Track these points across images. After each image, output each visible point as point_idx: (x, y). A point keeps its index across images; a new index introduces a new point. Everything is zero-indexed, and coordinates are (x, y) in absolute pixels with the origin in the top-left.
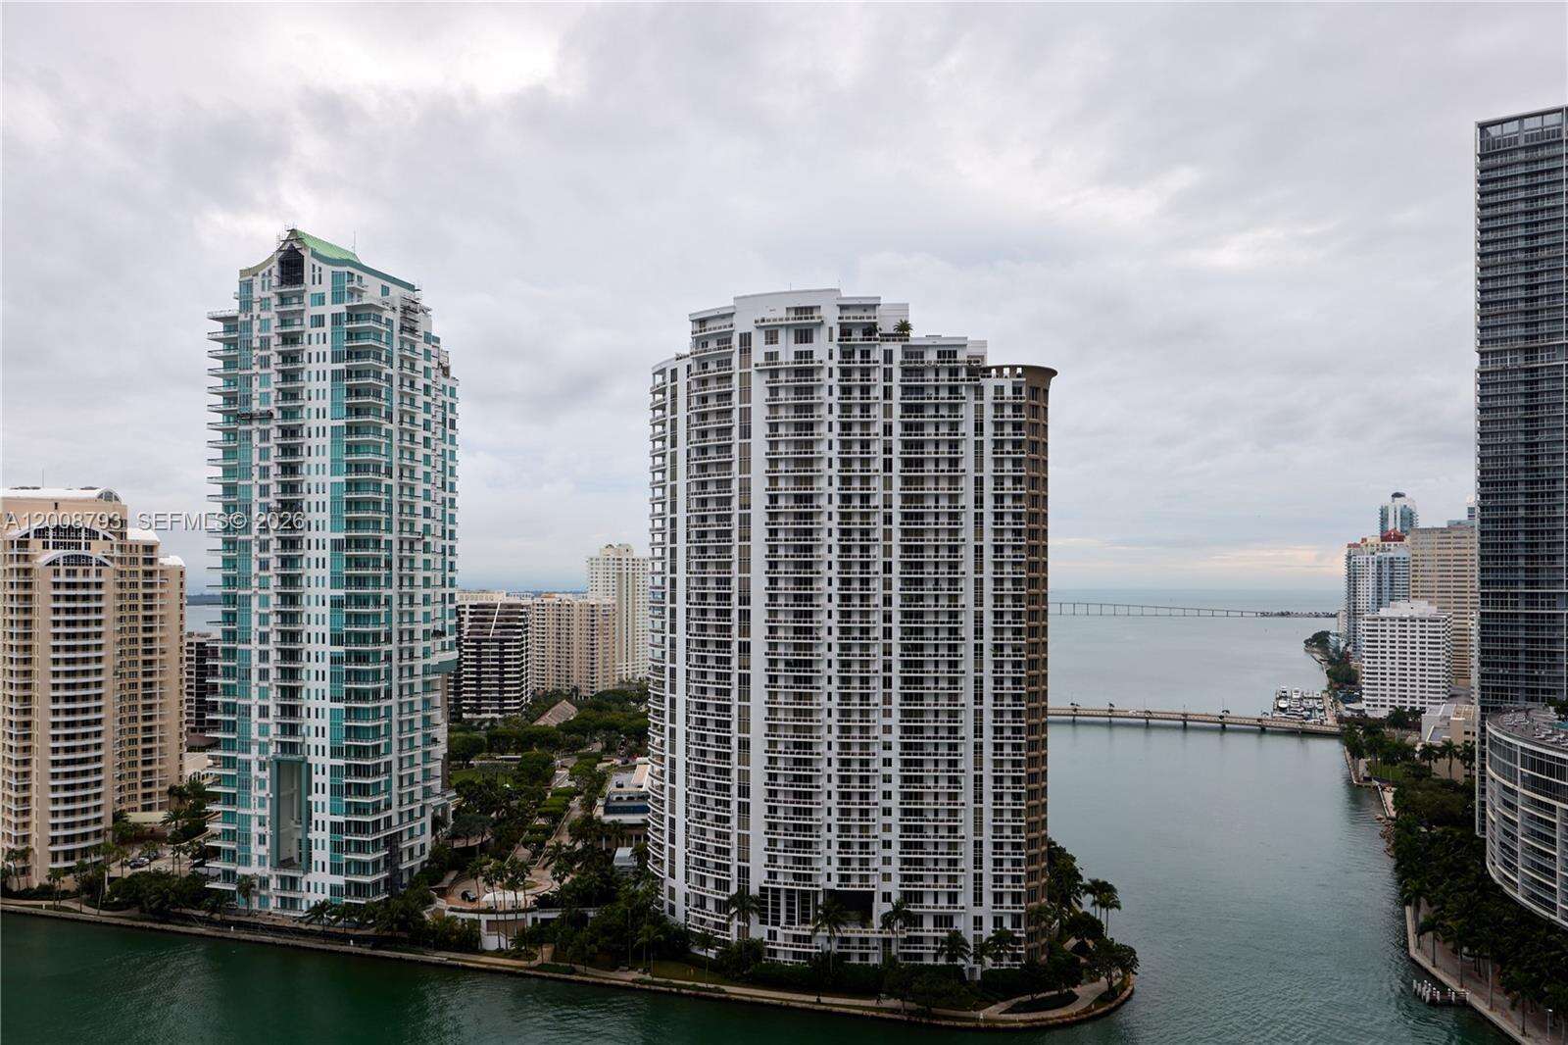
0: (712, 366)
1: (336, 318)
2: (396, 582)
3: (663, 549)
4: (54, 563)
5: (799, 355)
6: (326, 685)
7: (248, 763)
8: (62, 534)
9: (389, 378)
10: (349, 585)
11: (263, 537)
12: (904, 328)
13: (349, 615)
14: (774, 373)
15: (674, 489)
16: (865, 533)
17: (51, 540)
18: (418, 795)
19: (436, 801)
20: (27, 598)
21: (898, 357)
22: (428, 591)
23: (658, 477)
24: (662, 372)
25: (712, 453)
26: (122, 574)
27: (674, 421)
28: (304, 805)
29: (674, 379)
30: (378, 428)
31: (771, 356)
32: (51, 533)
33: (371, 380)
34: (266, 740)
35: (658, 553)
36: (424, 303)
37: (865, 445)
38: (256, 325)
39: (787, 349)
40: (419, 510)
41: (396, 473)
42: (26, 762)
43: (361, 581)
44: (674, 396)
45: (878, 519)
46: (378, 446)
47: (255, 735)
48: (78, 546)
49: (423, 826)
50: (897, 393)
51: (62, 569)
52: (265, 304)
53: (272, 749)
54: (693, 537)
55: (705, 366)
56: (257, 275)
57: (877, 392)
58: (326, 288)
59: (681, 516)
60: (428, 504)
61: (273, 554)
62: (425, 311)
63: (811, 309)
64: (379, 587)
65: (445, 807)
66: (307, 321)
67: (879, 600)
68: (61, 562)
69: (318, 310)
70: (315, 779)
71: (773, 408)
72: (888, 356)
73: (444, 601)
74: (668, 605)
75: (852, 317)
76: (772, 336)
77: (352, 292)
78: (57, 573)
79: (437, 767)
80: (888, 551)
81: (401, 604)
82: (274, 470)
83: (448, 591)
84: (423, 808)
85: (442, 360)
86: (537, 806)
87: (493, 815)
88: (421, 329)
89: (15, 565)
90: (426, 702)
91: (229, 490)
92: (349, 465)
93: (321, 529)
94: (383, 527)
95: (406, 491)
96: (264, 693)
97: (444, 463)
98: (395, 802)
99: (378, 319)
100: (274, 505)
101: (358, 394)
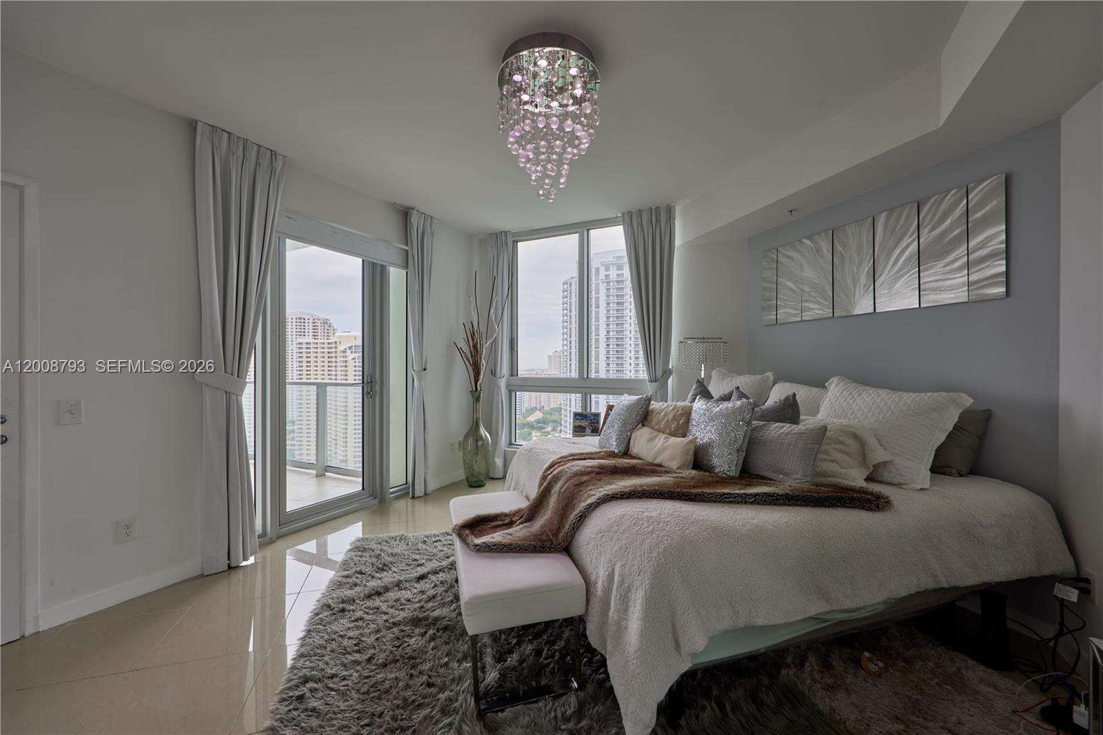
4: (354, 359)
5: (618, 275)
14: (608, 283)
17: (353, 350)
20: (346, 371)
24: (566, 283)
29: (571, 286)
31: (607, 276)
42: (346, 429)
51: (357, 361)
68: (356, 358)
76: (607, 269)
78: (355, 362)
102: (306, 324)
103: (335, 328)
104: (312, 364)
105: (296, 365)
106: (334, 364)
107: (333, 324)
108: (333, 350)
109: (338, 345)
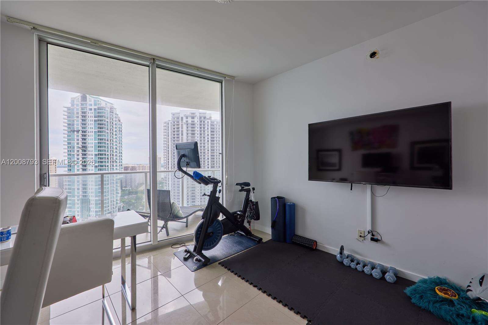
0: (176, 123)
1: (95, 109)
2: (109, 162)
3: (166, 156)
6: (94, 183)
7: (74, 200)
9: (107, 122)
10: (99, 163)
11: (77, 153)
12: (210, 117)
13: (99, 169)
15: (168, 145)
16: (204, 153)
18: (115, 204)
19: (118, 205)
21: (210, 123)
22: (116, 164)
23: (165, 142)
25: (176, 138)
27: (168, 132)
28: (89, 208)
30: (105, 131)
33: (103, 122)
34: (79, 195)
35: (165, 156)
36: (115, 107)
37: (204, 138)
38: (75, 109)
39: (190, 120)
40: (114, 148)
41: (109, 140)
43: (101, 162)
44: (168, 128)
45: (207, 150)
46: (105, 136)
47: (76, 194)
49: (116, 210)
50: (210, 129)
52: (77, 105)
53: (80, 197)
54: (172, 153)
55: (174, 122)
56: (75, 99)
57: (206, 128)
58: (92, 103)
59: (170, 150)
60: (116, 147)
61: (80, 157)
62: (115, 109)
63: (194, 113)
64: (106, 163)
65: (120, 206)
66: (88, 109)
67: (207, 164)
69: (91, 107)
70: (91, 202)
71: (187, 131)
72: (208, 122)
73: (120, 166)
74: (167, 166)
75: (201, 115)
77: (99, 104)
79: (119, 198)
80: (208, 156)
81: (111, 167)
82: (80, 139)
83: (121, 164)
84: (116, 206)
85: (119, 119)
86: (140, 205)
87: (131, 207)
88: (114, 112)
90: (116, 185)
91: (69, 143)
92: (98, 139)
93: (92, 151)
94: (106, 151)
95: (112, 144)
96: (78, 185)
97: (120, 139)
98: (110, 206)
99: (105, 110)
100: (80, 147)
101: (100, 124)
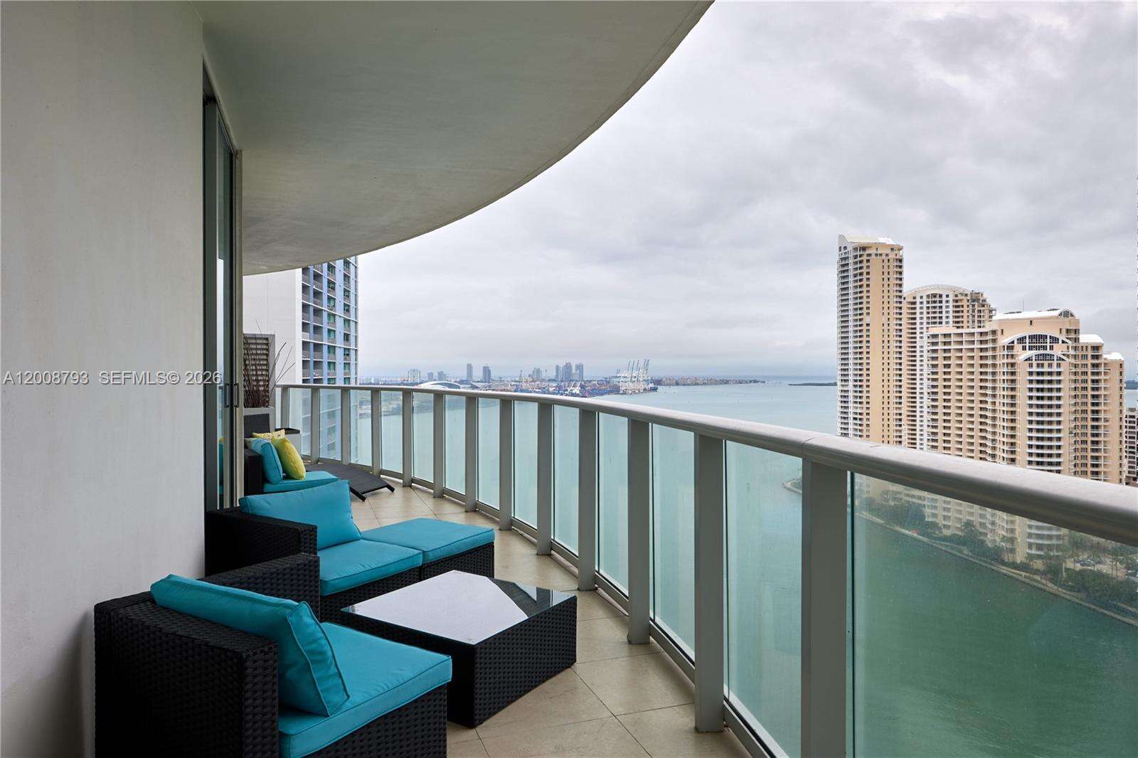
4: (1029, 359)
8: (1034, 340)
17: (1027, 345)
20: (1013, 381)
26: (1076, 366)
32: (1027, 340)
48: (1045, 348)
51: (1035, 363)
68: (1034, 358)
78: (1031, 366)
89: (1006, 361)
102: (944, 304)
103: (993, 306)
104: (953, 369)
105: (926, 370)
106: (990, 370)
107: (988, 301)
108: (990, 345)
109: (999, 336)
